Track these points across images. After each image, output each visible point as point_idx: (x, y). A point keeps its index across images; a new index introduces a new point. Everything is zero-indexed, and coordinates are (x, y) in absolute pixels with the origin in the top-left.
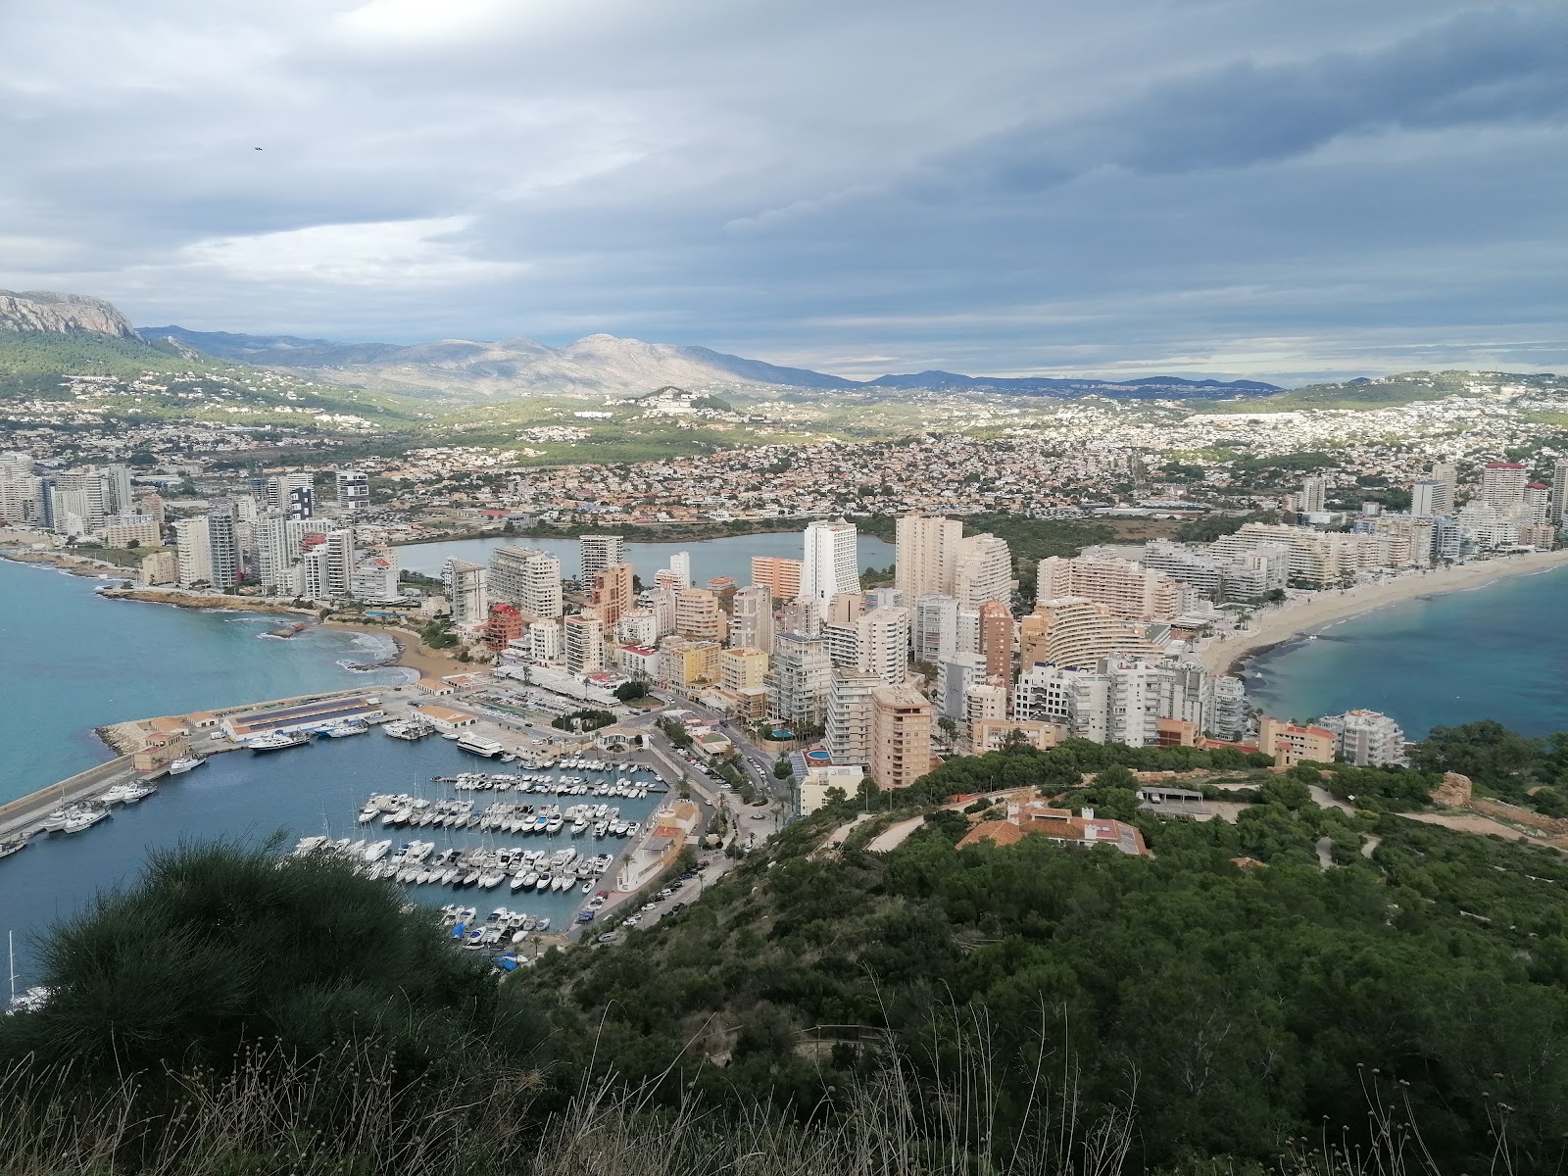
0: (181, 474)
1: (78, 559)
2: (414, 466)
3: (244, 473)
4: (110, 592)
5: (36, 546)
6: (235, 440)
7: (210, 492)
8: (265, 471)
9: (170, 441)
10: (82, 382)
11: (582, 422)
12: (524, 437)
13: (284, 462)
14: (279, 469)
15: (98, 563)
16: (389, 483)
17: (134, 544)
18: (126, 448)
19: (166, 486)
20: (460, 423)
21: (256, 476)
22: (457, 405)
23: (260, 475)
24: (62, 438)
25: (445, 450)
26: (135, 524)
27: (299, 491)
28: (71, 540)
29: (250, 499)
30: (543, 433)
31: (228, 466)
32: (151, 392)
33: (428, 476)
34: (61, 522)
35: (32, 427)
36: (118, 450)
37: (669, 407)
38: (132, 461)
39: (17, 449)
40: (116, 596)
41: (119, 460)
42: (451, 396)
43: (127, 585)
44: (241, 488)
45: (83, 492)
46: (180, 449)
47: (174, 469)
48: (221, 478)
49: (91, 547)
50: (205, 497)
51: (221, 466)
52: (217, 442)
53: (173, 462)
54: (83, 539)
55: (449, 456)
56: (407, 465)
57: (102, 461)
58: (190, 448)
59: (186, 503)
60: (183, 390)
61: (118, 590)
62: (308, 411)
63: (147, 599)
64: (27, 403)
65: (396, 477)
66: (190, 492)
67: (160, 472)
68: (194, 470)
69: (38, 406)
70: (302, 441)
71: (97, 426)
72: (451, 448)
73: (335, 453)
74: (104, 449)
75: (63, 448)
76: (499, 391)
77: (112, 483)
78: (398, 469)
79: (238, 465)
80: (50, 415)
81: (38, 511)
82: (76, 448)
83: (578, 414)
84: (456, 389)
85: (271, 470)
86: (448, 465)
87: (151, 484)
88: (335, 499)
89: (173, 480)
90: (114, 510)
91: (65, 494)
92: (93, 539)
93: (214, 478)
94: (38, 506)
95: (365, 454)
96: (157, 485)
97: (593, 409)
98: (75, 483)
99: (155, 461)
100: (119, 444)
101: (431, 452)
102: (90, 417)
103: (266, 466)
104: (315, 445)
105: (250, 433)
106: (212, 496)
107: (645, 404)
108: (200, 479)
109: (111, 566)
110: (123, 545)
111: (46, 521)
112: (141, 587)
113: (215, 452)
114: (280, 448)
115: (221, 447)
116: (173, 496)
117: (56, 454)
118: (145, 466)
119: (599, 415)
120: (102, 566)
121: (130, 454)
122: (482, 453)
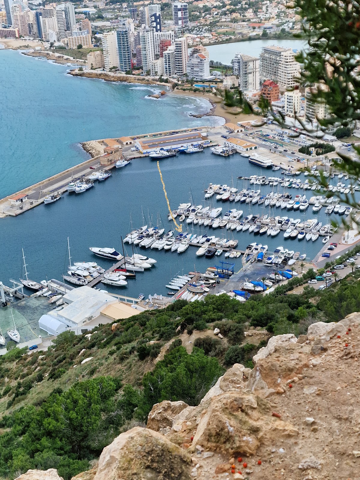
0: (95, 7)
1: (57, 55)
3: (125, 5)
4: (73, 72)
5: (37, 48)
7: (110, 17)
8: (135, 4)
14: (141, 3)
15: (66, 57)
16: (197, 9)
17: (80, 47)
19: (89, 14)
21: (130, 7)
23: (133, 6)
26: (80, 35)
27: (155, 15)
28: (52, 45)
29: (131, 20)
33: (218, 3)
34: (46, 35)
40: (77, 75)
43: (81, 69)
44: (123, 14)
45: (55, 18)
48: (114, 9)
49: (61, 49)
50: (108, 20)
54: (57, 44)
59: (99, 23)
61: (77, 71)
63: (89, 76)
65: (201, 4)
66: (101, 18)
67: (86, 6)
68: (102, 6)
77: (66, 12)
81: (35, 29)
85: (138, 3)
87: (82, 13)
88: (171, 19)
89: (92, 11)
90: (68, 28)
91: (46, 19)
92: (61, 44)
93: (111, 9)
94: (35, 27)
96: (85, 13)
98: (49, 14)
99: (81, 0)
103: (136, 1)
106: (112, 19)
108: (103, 10)
109: (72, 58)
110: (75, 47)
111: (39, 35)
112: (87, 70)
116: (93, 20)
118: (78, 3)
120: (67, 59)
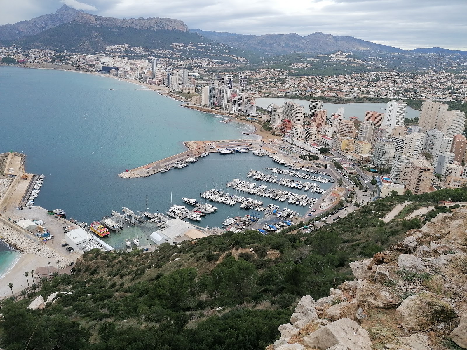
0: (199, 73)
1: (176, 95)
2: (259, 74)
3: (214, 74)
4: (184, 105)
5: (166, 91)
6: (212, 64)
7: (206, 79)
9: (196, 63)
10: (176, 45)
11: (309, 62)
12: (291, 66)
13: (225, 71)
14: (223, 73)
15: (181, 97)
16: (252, 79)
17: (189, 92)
18: (186, 65)
19: (195, 76)
20: (272, 61)
21: (217, 75)
22: (271, 55)
24: (171, 61)
25: (268, 69)
26: (189, 87)
27: (230, 80)
28: (174, 90)
29: (217, 82)
30: (297, 65)
31: (210, 72)
32: (192, 49)
33: (263, 77)
34: (171, 85)
35: (164, 58)
36: (184, 65)
37: (338, 57)
38: (187, 68)
39: (160, 63)
40: (185, 107)
41: (184, 68)
42: (269, 52)
43: (188, 104)
44: (213, 78)
45: (177, 77)
46: (199, 66)
47: (197, 72)
48: (209, 75)
49: (179, 92)
50: (205, 80)
51: (208, 71)
52: (208, 64)
53: (197, 69)
54: (177, 90)
55: (269, 71)
56: (257, 74)
57: (180, 68)
58: (201, 65)
59: (200, 82)
60: (199, 49)
61: (186, 105)
62: (231, 56)
63: (192, 108)
64: (163, 51)
65: (254, 77)
66: (201, 79)
67: (194, 72)
68: (202, 73)
69: (165, 52)
70: (229, 65)
71: (179, 58)
72: (270, 69)
73: (237, 69)
74: (180, 65)
75: (171, 64)
76: (284, 51)
77: (184, 74)
78: (254, 75)
79: (213, 71)
80: (168, 54)
82: (174, 64)
83: (308, 59)
84: (272, 50)
85: (221, 73)
86: (269, 74)
87: (192, 75)
88: (238, 83)
89: (197, 75)
90: (184, 82)
91: (173, 77)
92: (179, 90)
93: (207, 75)
94: (167, 80)
95: (246, 70)
96: (193, 76)
97: (313, 58)
98: (175, 74)
99: (192, 69)
100: (184, 63)
101: (264, 70)
102: (177, 55)
103: (221, 72)
104: (232, 66)
105: (216, 62)
106: (207, 80)
107: (330, 56)
108: (203, 75)
109: (184, 98)
110: (186, 93)
111: (168, 85)
112: (191, 105)
113: (207, 67)
114: (223, 67)
115: (209, 66)
116: (197, 79)
117: (169, 65)
118: (190, 70)
119: (315, 59)
120: (182, 98)
121: (187, 67)
122: (278, 71)
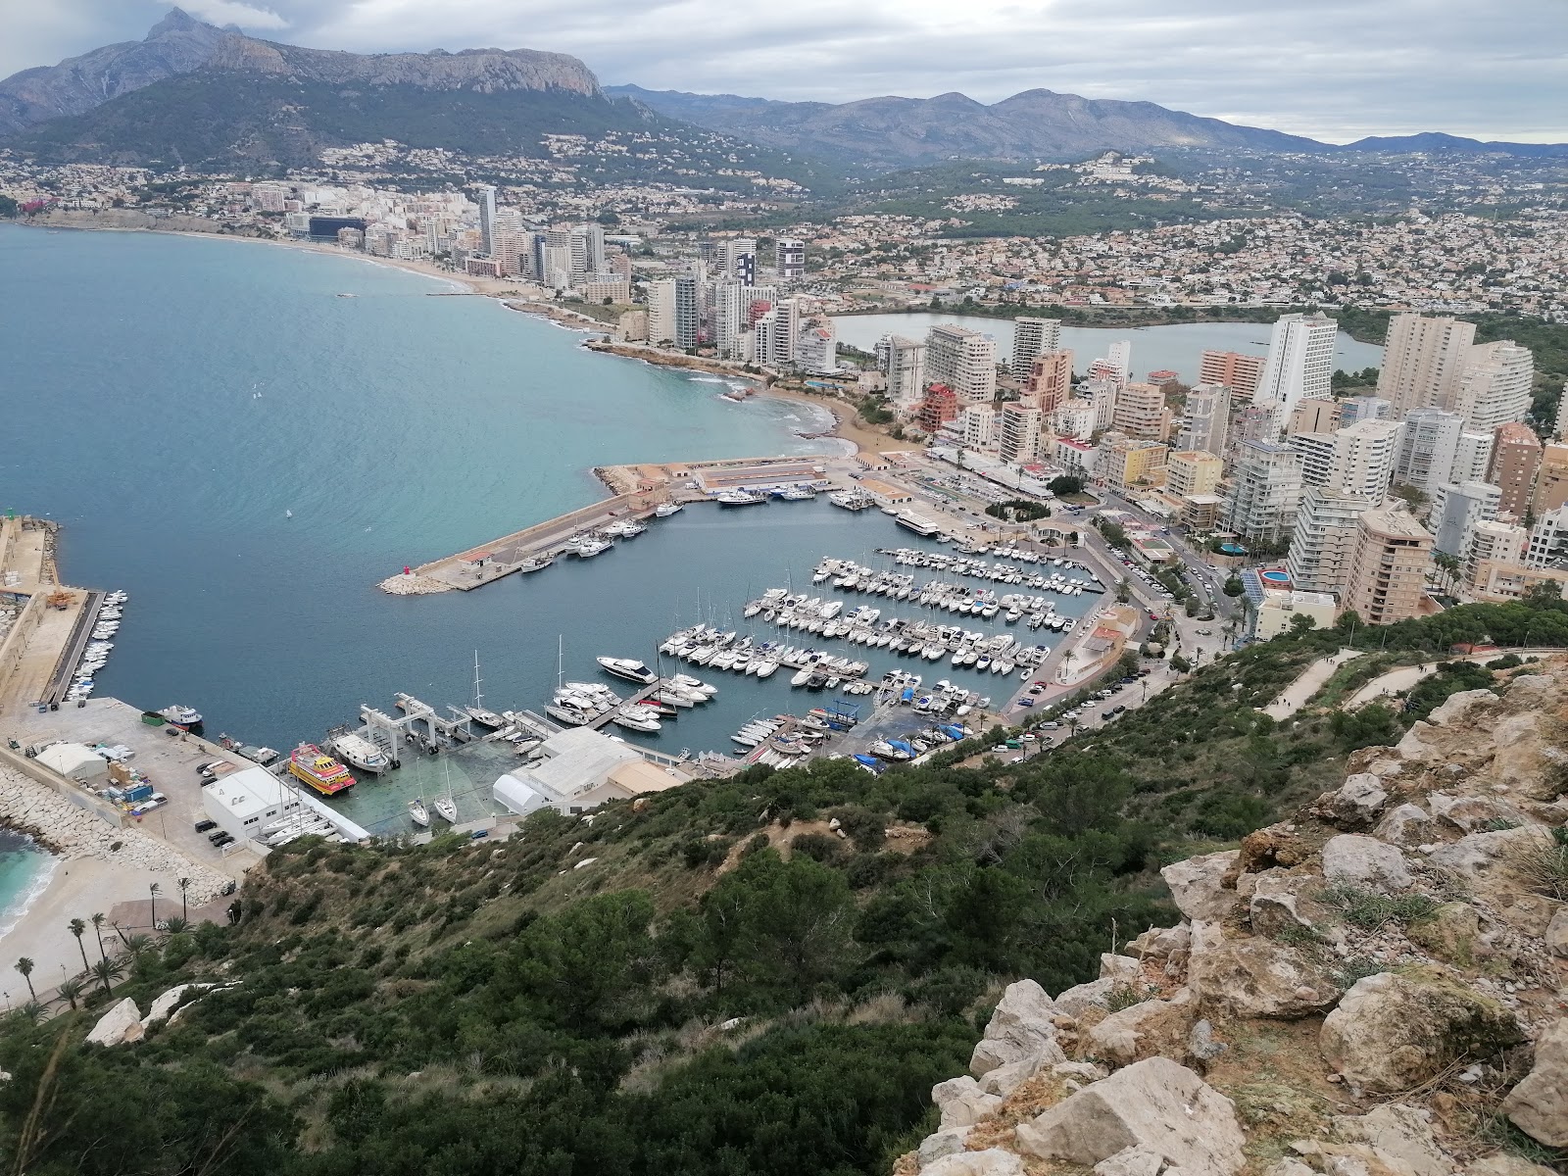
0: (640, 235)
1: (566, 311)
2: (843, 234)
3: (693, 236)
4: (593, 345)
5: (532, 298)
6: (684, 202)
7: (665, 253)
8: (711, 234)
9: (630, 201)
10: (558, 140)
11: (1010, 191)
12: (950, 206)
13: (727, 226)
14: (722, 234)
15: (582, 316)
16: (820, 251)
17: (608, 301)
18: (595, 208)
19: (628, 246)
20: (887, 189)
21: (703, 239)
22: (883, 169)
23: (706, 238)
24: (544, 196)
25: (872, 217)
26: (610, 282)
27: (745, 257)
28: (559, 293)
29: (702, 262)
30: (969, 202)
31: (679, 229)
32: (614, 152)
33: (856, 245)
34: (549, 276)
35: (520, 184)
36: (588, 209)
37: (1106, 171)
38: (599, 220)
39: (508, 204)
40: (598, 349)
41: (590, 219)
42: (876, 160)
43: (607, 340)
44: (689, 250)
45: (568, 249)
46: (638, 210)
47: (634, 229)
48: (673, 240)
49: (574, 302)
50: (661, 258)
51: (672, 229)
52: (669, 204)
53: (632, 223)
54: (567, 293)
55: (876, 224)
56: (836, 233)
57: (576, 219)
58: (647, 209)
59: (646, 263)
60: (640, 151)
61: (599, 343)
62: (747, 174)
63: (622, 352)
64: (515, 161)
65: (826, 245)
66: (648, 253)
67: (623, 233)
68: (652, 234)
69: (523, 163)
70: (741, 205)
71: (570, 185)
72: (878, 216)
73: (770, 218)
74: (577, 208)
75: (544, 204)
76: (925, 154)
77: (589, 239)
78: (827, 236)
79: (689, 228)
80: (532, 173)
81: (531, 265)
82: (555, 205)
83: (1007, 181)
84: (882, 152)
85: (716, 234)
86: (875, 233)
87: (616, 243)
88: (772, 266)
89: (634, 240)
90: (590, 266)
91: (553, 250)
92: (575, 293)
93: (668, 240)
94: (532, 260)
95: (798, 221)
96: (622, 244)
97: (1023, 175)
98: (558, 240)
99: (616, 221)
100: (588, 203)
101: (859, 219)
102: (564, 176)
103: (713, 229)
104: (753, 210)
105: (696, 196)
106: (668, 257)
107: (1079, 170)
108: (655, 240)
109: (592, 320)
110: (600, 302)
111: (538, 275)
112: (617, 342)
113: (667, 214)
114: (722, 212)
115: (672, 210)
116: (635, 256)
117: (539, 210)
118: (611, 226)
119: (1029, 181)
120: (584, 320)
121: (598, 213)
122: (908, 222)
